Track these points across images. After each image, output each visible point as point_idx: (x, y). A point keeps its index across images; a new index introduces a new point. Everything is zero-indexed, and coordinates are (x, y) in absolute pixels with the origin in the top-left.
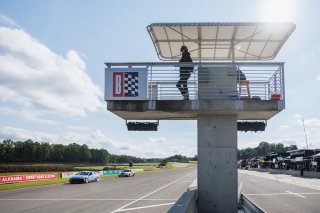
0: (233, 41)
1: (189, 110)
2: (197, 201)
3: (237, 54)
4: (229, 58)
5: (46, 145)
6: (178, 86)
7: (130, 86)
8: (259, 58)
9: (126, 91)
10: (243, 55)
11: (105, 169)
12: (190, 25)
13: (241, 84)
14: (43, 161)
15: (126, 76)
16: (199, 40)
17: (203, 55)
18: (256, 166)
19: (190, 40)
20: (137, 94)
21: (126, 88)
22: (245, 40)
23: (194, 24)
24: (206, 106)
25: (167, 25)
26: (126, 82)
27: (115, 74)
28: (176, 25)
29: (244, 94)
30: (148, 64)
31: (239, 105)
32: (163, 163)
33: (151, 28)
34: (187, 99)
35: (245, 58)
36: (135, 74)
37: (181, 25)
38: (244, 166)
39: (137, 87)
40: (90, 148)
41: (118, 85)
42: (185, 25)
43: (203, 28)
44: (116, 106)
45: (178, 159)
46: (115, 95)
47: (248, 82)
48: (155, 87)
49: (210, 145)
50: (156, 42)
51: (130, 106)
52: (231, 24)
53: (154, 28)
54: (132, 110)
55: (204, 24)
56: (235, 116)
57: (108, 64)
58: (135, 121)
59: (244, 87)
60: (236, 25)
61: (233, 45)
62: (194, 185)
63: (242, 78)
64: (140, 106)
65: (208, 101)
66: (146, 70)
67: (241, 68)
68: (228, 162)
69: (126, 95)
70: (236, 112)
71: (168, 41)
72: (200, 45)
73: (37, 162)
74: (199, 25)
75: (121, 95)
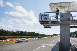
0: (69, 6)
1: (58, 23)
2: (60, 45)
3: (70, 9)
4: (68, 10)
5: (26, 32)
6: (56, 18)
7: (45, 18)
8: (75, 10)
9: (44, 19)
10: (71, 10)
11: (39, 37)
12: (59, 3)
13: (71, 17)
14: (26, 36)
15: (44, 16)
16: (61, 7)
17: (62, 10)
18: (74, 36)
19: (59, 7)
20: (46, 20)
21: (44, 18)
22: (72, 6)
23: (60, 3)
24: (62, 22)
25: (53, 3)
26: (44, 17)
27: (42, 15)
28: (55, 3)
29: (71, 19)
30: (49, 13)
31: (70, 22)
32: (52, 36)
33: (50, 4)
34: (58, 21)
35: (72, 10)
36: (46, 15)
37: (57, 3)
38: (71, 36)
39: (46, 18)
40: (35, 33)
41: (42, 18)
42: (58, 3)
43: (62, 4)
44: (42, 23)
45: (55, 35)
46: (41, 20)
47: (73, 16)
48: (51, 18)
49: (63, 31)
50: (51, 7)
51: (45, 23)
52: (69, 2)
53: (51, 4)
54: (45, 24)
55: (62, 3)
56: (69, 24)
57: (40, 13)
58: (46, 26)
59: (72, 17)
60: (70, 2)
61: (69, 7)
62: (59, 41)
63: (71, 15)
64: (47, 23)
65: (63, 21)
66: (49, 14)
67: (71, 13)
68: (67, 35)
69: (44, 20)
70: (69, 23)
71: (54, 7)
72: (61, 8)
73: (24, 36)
74: (61, 3)
75: (43, 20)
